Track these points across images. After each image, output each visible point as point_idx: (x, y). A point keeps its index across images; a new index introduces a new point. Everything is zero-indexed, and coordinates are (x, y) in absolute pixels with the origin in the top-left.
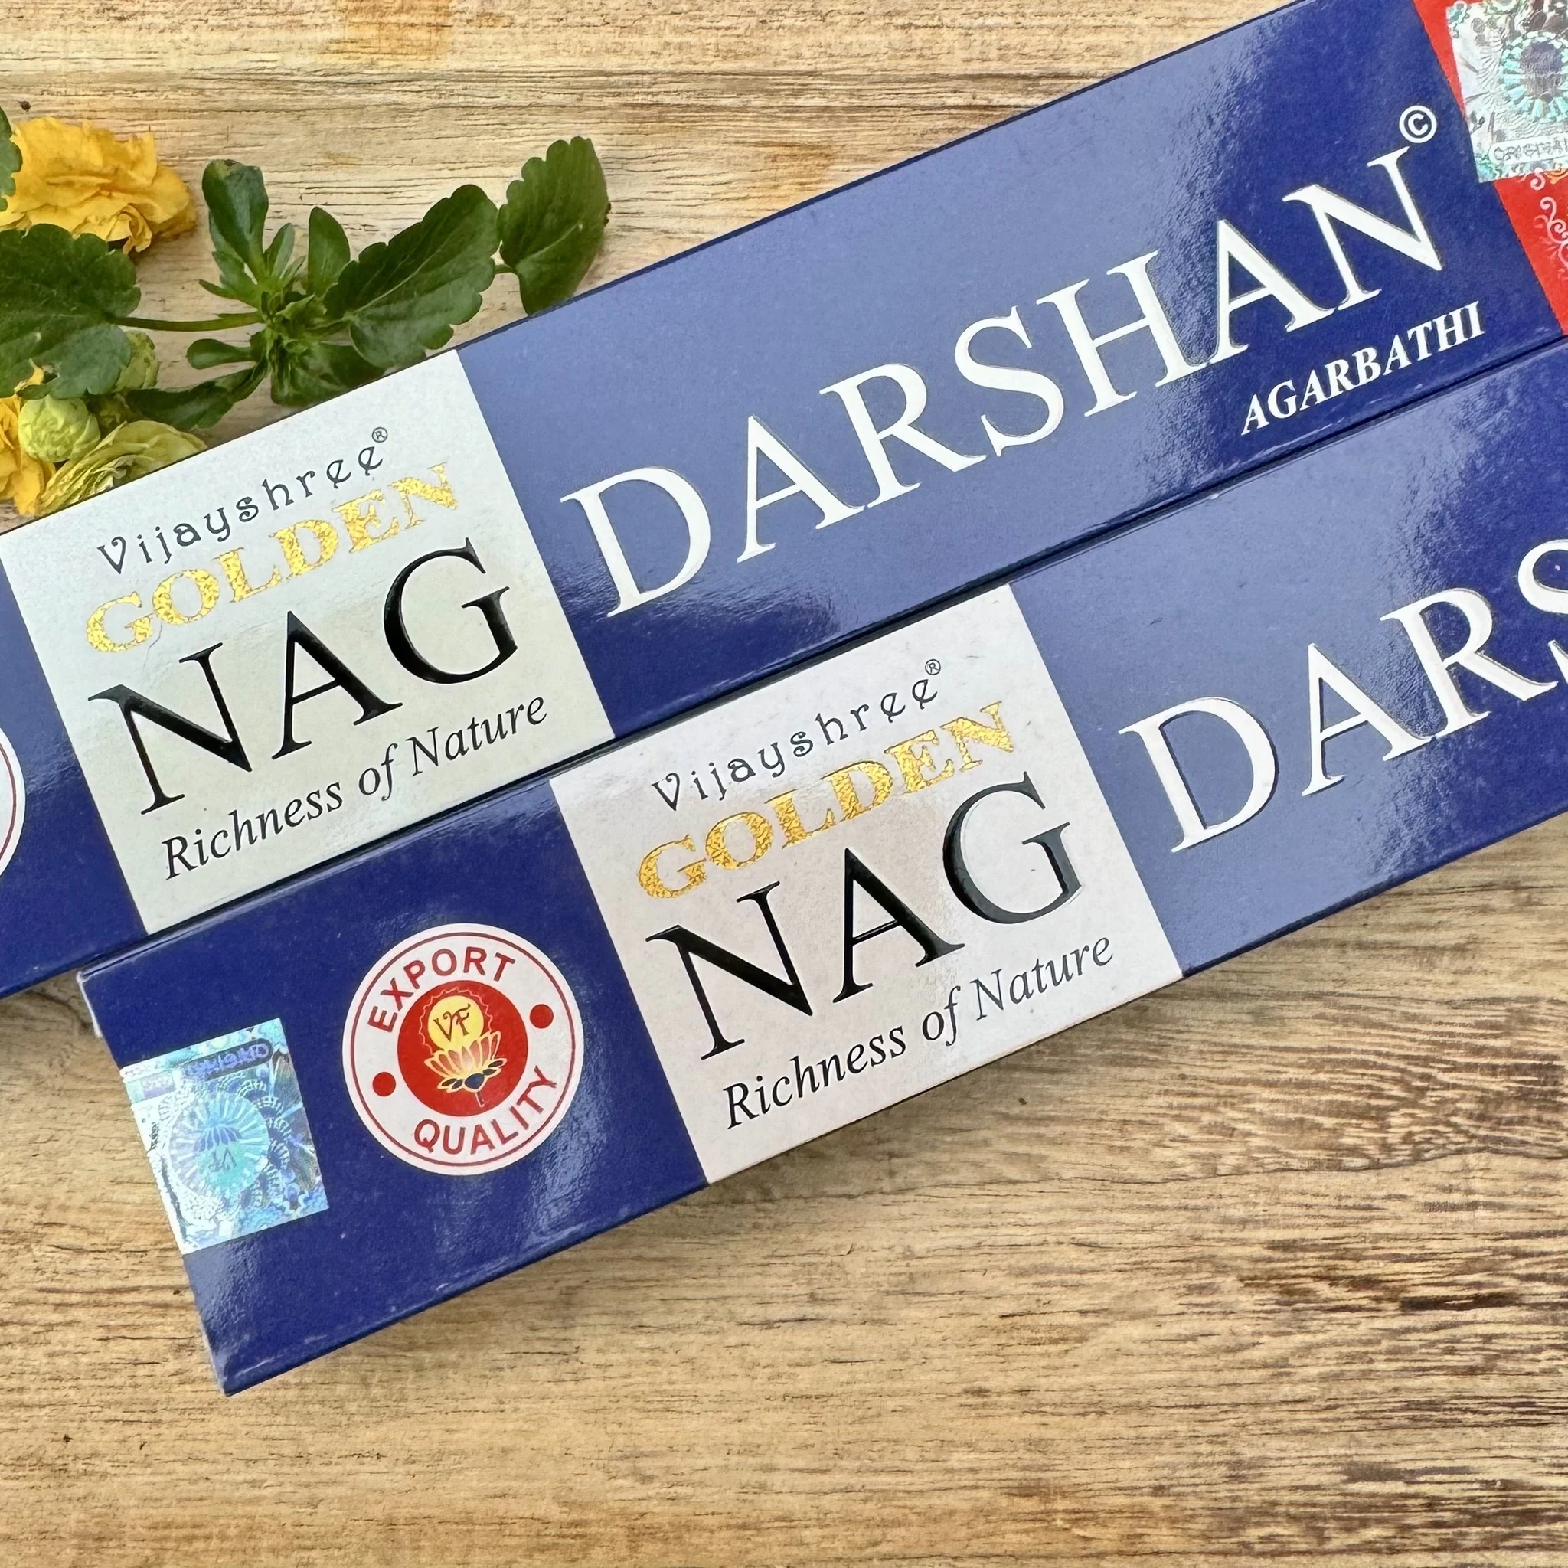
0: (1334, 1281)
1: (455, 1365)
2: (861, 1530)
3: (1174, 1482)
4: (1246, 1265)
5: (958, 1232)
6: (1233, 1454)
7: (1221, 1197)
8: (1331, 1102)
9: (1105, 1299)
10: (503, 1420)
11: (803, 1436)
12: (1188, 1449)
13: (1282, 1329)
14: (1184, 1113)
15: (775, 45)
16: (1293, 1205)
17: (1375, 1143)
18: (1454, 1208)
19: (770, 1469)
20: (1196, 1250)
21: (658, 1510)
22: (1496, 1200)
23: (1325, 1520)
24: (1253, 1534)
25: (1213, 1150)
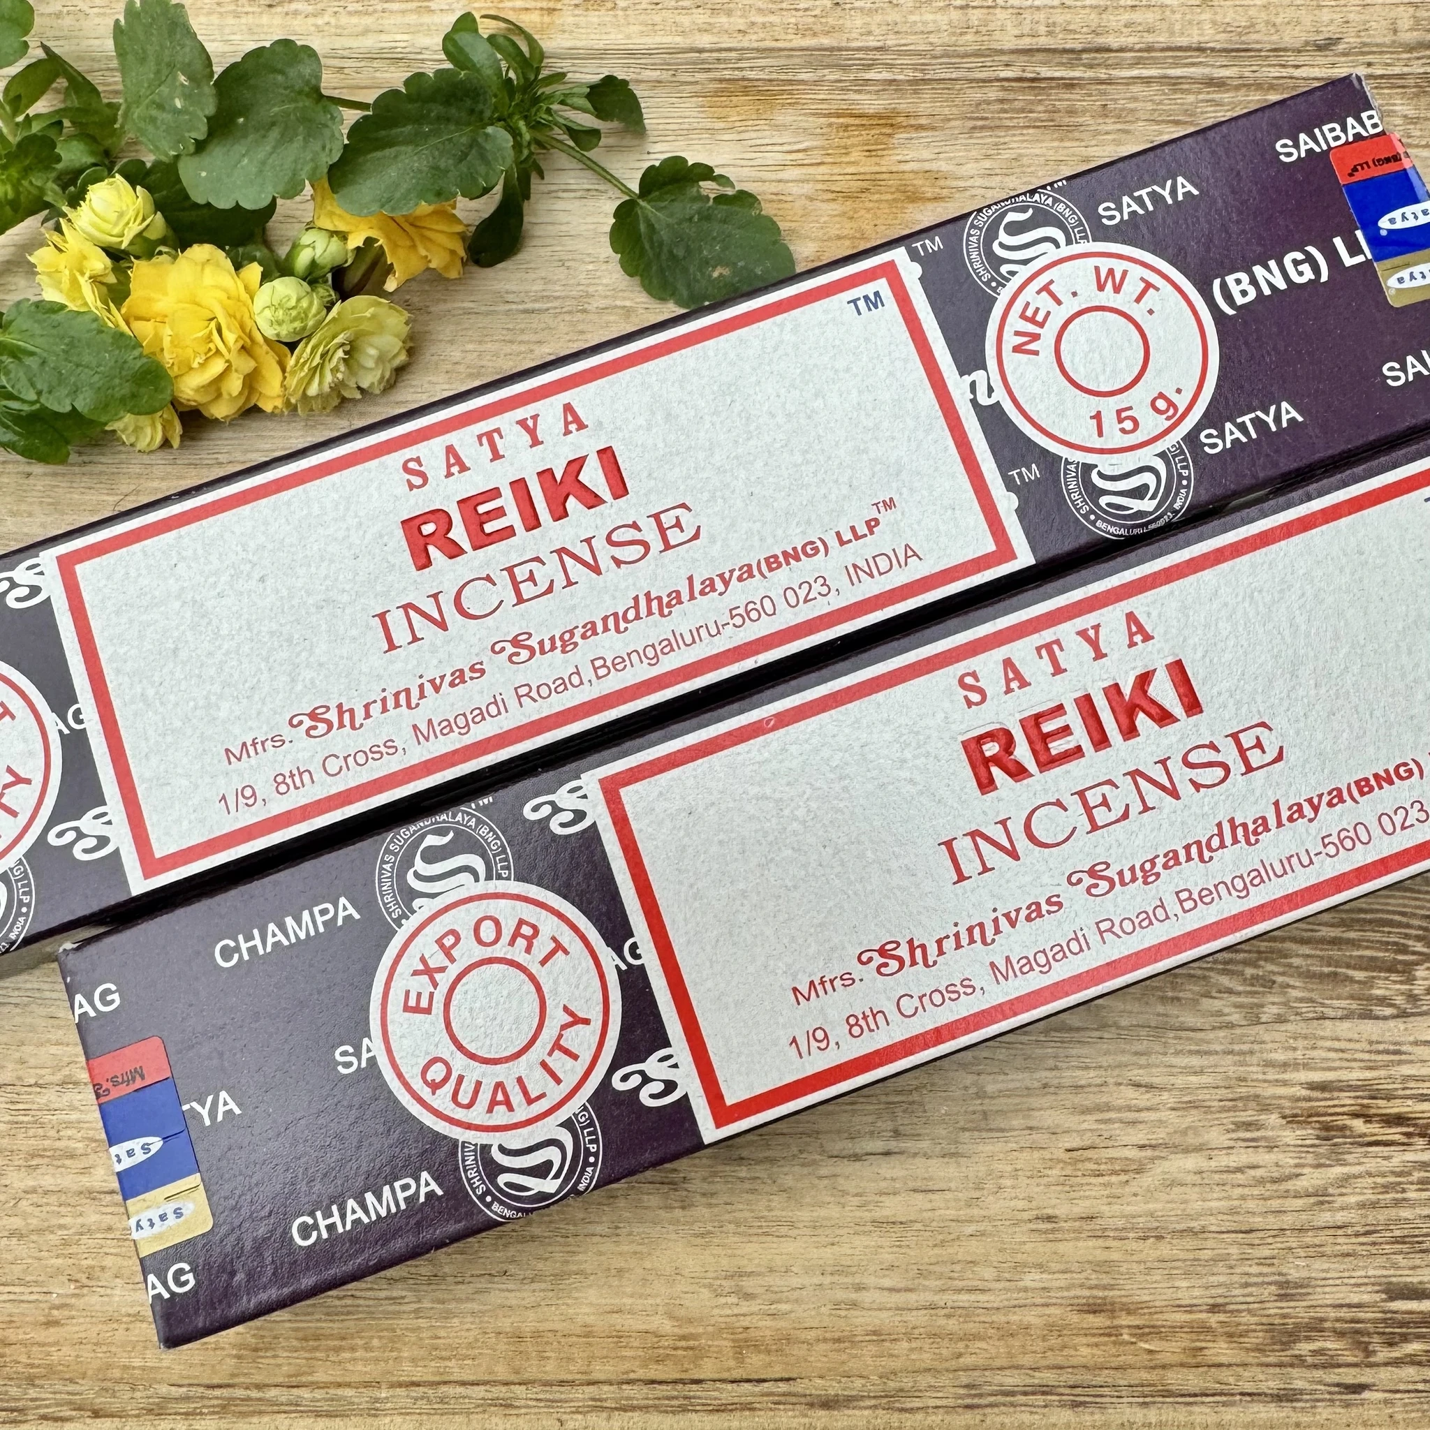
0: (1368, 1118)
2: (946, 1343)
3: (1227, 1300)
4: (1287, 1104)
5: (1027, 1074)
6: (1280, 1274)
7: (1263, 1042)
8: (1361, 957)
9: (1160, 1135)
11: (887, 1257)
12: (1238, 1270)
13: (1322, 1161)
14: (1229, 967)
15: (848, 24)
16: (1330, 1050)
17: (1402, 994)
19: (859, 1288)
20: (1243, 1091)
21: (761, 1324)
23: (1369, 1334)
24: (1304, 1348)
25: (1256, 1001)
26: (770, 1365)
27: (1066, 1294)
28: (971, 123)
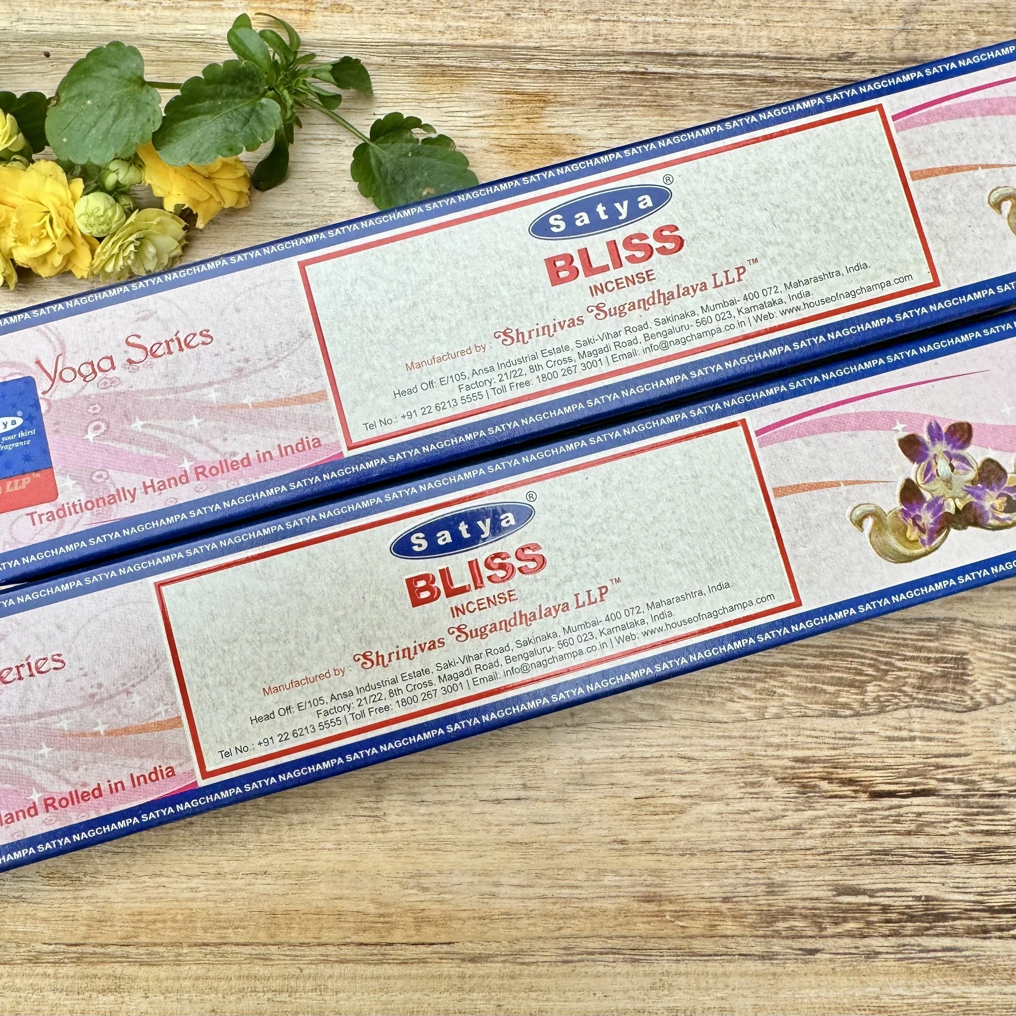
0: (830, 780)
1: (313, 823)
2: (552, 921)
3: (734, 895)
4: (779, 770)
5: (611, 749)
6: (769, 879)
7: (766, 731)
8: (832, 677)
9: (697, 789)
10: (340, 854)
11: (517, 865)
12: (743, 875)
13: (800, 807)
14: (746, 682)
15: (516, 29)
16: (808, 736)
17: (858, 701)
18: (902, 739)
19: (497, 884)
20: (750, 762)
21: (432, 907)
22: (927, 735)
23: (822, 917)
24: (781, 925)
25: (762, 704)
26: (437, 934)
27: (631, 889)
28: (599, 102)
